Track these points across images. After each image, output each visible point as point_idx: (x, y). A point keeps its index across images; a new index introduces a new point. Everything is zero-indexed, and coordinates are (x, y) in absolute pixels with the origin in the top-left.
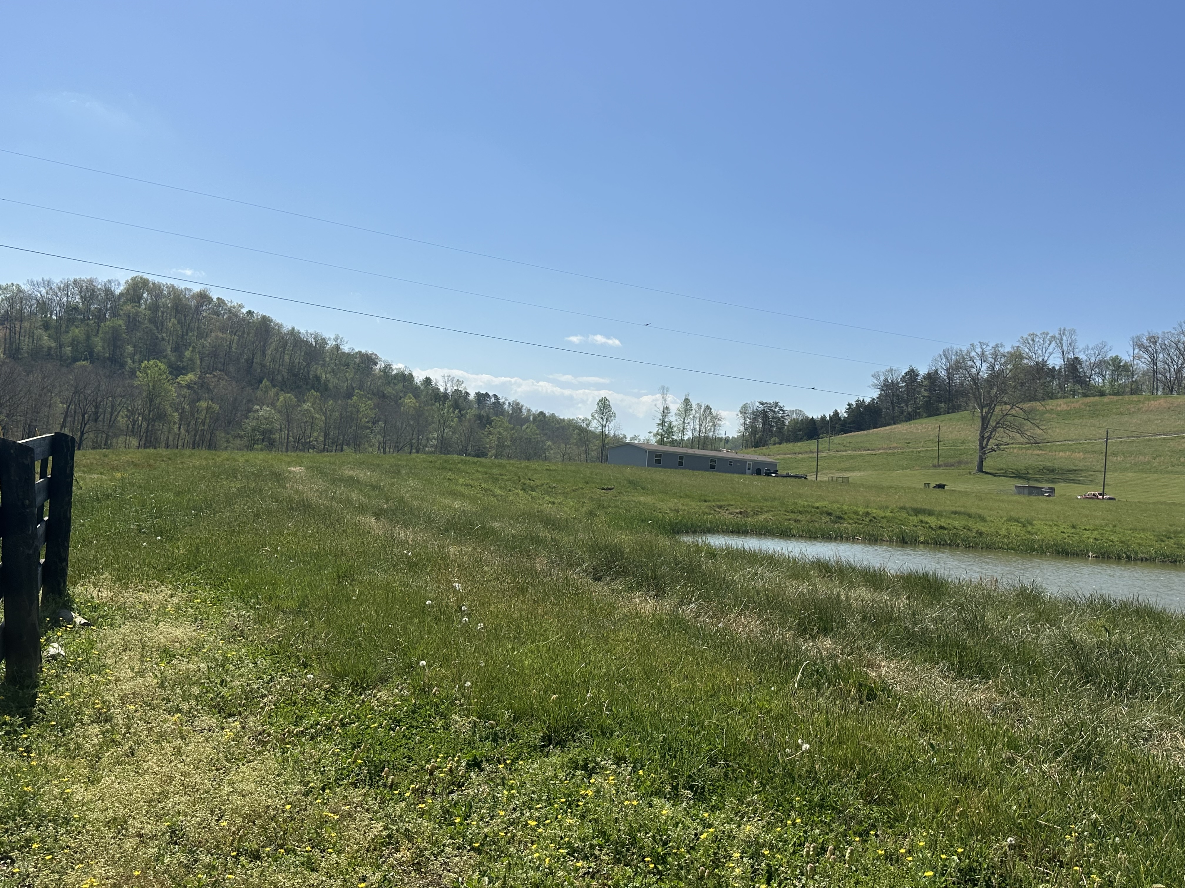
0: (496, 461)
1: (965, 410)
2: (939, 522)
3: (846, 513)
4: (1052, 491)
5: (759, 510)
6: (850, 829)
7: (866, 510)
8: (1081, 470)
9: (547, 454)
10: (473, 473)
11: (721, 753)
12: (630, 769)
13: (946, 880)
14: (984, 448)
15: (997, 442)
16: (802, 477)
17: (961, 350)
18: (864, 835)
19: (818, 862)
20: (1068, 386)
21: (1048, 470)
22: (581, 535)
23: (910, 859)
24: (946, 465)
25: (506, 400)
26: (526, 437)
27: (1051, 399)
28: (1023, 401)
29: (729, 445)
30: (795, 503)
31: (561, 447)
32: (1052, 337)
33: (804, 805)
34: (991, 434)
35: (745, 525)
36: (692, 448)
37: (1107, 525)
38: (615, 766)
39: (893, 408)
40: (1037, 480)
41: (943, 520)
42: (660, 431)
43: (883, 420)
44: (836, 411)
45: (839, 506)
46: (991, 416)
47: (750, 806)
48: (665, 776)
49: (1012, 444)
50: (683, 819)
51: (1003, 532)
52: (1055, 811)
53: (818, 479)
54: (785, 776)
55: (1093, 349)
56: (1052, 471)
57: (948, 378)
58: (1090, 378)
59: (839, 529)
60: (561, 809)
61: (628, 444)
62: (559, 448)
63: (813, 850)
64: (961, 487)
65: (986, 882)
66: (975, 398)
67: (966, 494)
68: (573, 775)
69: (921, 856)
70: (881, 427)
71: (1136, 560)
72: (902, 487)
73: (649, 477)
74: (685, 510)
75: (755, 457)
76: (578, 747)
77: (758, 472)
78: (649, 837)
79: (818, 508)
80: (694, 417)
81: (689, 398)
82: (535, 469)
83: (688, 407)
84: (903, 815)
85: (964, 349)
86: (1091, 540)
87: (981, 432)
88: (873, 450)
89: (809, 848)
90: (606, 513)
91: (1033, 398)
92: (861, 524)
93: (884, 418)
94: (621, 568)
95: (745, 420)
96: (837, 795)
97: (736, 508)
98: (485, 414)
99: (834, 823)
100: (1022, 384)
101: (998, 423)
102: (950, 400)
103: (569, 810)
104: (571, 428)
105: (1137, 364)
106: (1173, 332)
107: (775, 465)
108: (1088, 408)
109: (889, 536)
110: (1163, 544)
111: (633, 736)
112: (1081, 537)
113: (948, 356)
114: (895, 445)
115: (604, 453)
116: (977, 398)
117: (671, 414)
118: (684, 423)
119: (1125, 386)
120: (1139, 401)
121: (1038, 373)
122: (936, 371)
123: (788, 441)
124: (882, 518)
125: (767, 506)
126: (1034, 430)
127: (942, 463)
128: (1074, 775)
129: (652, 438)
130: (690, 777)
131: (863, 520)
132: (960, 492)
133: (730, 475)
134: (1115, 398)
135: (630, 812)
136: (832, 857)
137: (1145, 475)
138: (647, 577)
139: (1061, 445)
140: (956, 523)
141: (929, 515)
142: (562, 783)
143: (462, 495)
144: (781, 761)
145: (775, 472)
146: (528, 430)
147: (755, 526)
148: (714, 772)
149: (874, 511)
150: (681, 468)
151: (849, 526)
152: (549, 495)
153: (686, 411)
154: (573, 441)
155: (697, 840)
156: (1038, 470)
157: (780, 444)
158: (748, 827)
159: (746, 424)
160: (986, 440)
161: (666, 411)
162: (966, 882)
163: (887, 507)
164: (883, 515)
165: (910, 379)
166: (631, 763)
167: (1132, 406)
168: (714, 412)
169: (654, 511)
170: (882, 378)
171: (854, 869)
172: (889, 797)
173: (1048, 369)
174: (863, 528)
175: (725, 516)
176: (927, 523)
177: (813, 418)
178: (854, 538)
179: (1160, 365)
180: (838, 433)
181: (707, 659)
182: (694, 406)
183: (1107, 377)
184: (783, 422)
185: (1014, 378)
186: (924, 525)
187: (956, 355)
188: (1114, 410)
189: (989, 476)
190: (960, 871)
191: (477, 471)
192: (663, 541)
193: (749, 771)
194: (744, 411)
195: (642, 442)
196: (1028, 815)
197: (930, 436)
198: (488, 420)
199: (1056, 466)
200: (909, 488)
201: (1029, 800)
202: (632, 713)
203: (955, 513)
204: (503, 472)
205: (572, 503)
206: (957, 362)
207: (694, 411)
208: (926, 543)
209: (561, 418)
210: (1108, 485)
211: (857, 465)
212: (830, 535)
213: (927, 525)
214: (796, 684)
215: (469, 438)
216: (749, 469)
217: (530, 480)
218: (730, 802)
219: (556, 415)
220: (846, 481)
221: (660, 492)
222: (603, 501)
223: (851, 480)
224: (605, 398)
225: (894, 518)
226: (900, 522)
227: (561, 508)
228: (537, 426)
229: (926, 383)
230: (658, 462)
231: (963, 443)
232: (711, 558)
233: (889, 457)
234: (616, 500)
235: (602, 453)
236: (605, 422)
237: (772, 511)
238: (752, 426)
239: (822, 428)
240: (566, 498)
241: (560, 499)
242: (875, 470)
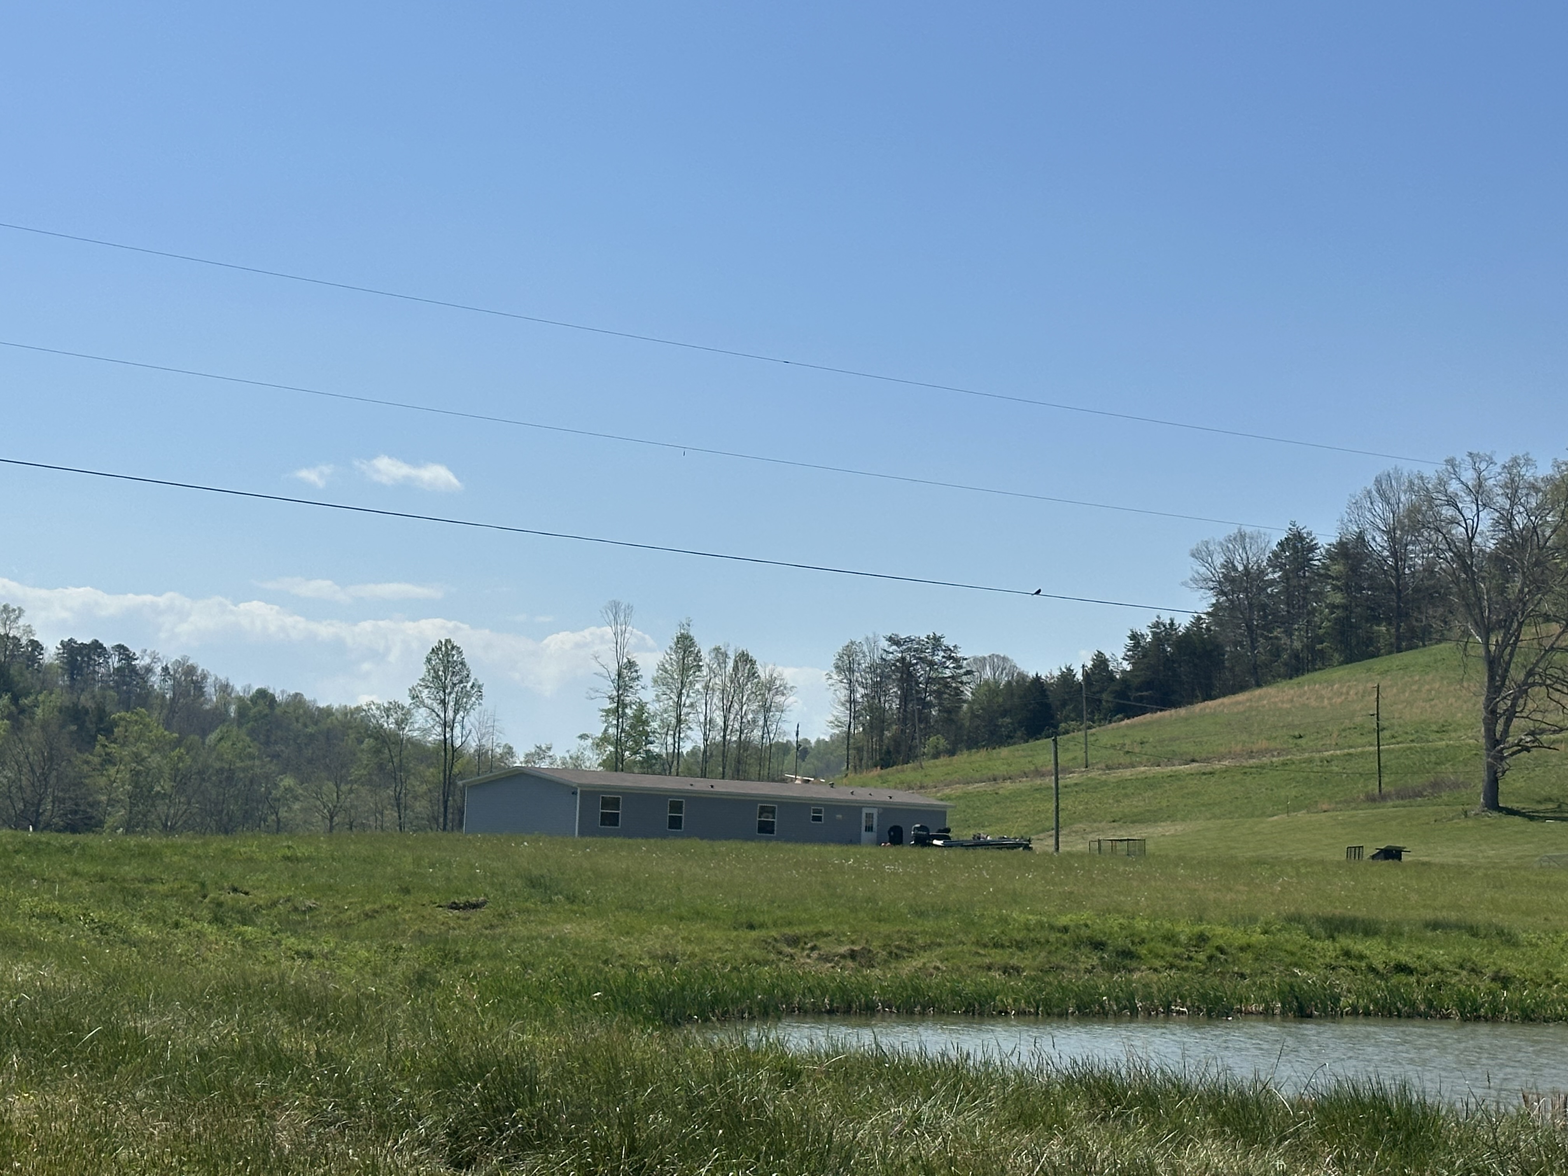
0: (132, 841)
1: (1442, 639)
2: (1393, 953)
3: (1143, 941)
5: (904, 944)
7: (1197, 929)
9: (283, 813)
10: (62, 881)
14: (1497, 742)
15: (1531, 724)
16: (1018, 845)
17: (1422, 477)
22: (403, 1041)
24: (1402, 795)
25: (155, 658)
26: (217, 765)
29: (810, 763)
30: (1004, 920)
31: (325, 789)
34: (1514, 705)
35: (866, 989)
36: (704, 775)
39: (1253, 641)
41: (1404, 947)
42: (612, 731)
44: (1100, 655)
45: (1124, 921)
46: (1511, 655)
53: (1062, 849)
57: (1394, 554)
59: (1126, 986)
61: (520, 775)
62: (318, 794)
64: (1444, 853)
66: (1467, 606)
67: (1461, 872)
70: (1224, 695)
72: (1289, 862)
73: (586, 864)
74: (693, 955)
75: (884, 795)
77: (896, 837)
79: (1065, 929)
80: (706, 687)
81: (692, 634)
82: (251, 859)
83: (689, 660)
85: (1431, 473)
87: (1490, 700)
88: (1207, 760)
90: (466, 976)
92: (1186, 969)
93: (1232, 670)
94: (530, 1125)
95: (852, 691)
97: (840, 943)
98: (90, 705)
101: (1530, 673)
102: (1402, 615)
104: (353, 734)
107: (940, 814)
109: (1262, 1000)
113: (1389, 493)
114: (1263, 744)
115: (451, 802)
116: (1473, 605)
117: (642, 682)
118: (679, 705)
122: (1361, 537)
123: (973, 744)
124: (1242, 949)
125: (924, 933)
127: (1391, 789)
129: (588, 753)
131: (1190, 958)
132: (1442, 866)
133: (816, 848)
140: (1440, 955)
141: (1367, 934)
143: (35, 945)
145: (944, 834)
146: (224, 746)
147: (893, 992)
149: (1219, 930)
150: (676, 835)
151: (1154, 977)
152: (295, 933)
153: (684, 670)
154: (356, 772)
157: (952, 753)
159: (856, 702)
160: (1501, 721)
161: (626, 675)
163: (1253, 919)
164: (1243, 940)
165: (1294, 559)
168: (763, 673)
169: (606, 962)
170: (1219, 560)
174: (1190, 980)
175: (811, 967)
176: (1361, 957)
177: (1038, 678)
178: (1168, 1011)
180: (1109, 716)
182: (706, 658)
184: (958, 692)
186: (1353, 963)
187: (1411, 489)
189: (1518, 819)
191: (75, 873)
192: (646, 1044)
194: (847, 665)
195: (559, 764)
197: (1353, 714)
198: (101, 719)
200: (1308, 862)
203: (1435, 925)
204: (154, 872)
205: (363, 954)
206: (1413, 510)
207: (705, 671)
209: (322, 705)
211: (1164, 804)
213: (1363, 964)
215: (45, 777)
216: (869, 829)
217: (235, 890)
219: (308, 697)
220: (1138, 848)
221: (621, 907)
222: (455, 942)
223: (1150, 847)
224: (448, 641)
225: (1272, 947)
226: (1288, 960)
227: (330, 968)
228: (249, 734)
229: (1337, 568)
230: (610, 820)
231: (1442, 730)
232: (785, 1086)
233: (1249, 779)
234: (493, 938)
235: (446, 802)
236: (450, 714)
237: (940, 945)
238: (870, 706)
239: (1064, 704)
240: (347, 938)
241: (327, 943)
242: (1215, 817)
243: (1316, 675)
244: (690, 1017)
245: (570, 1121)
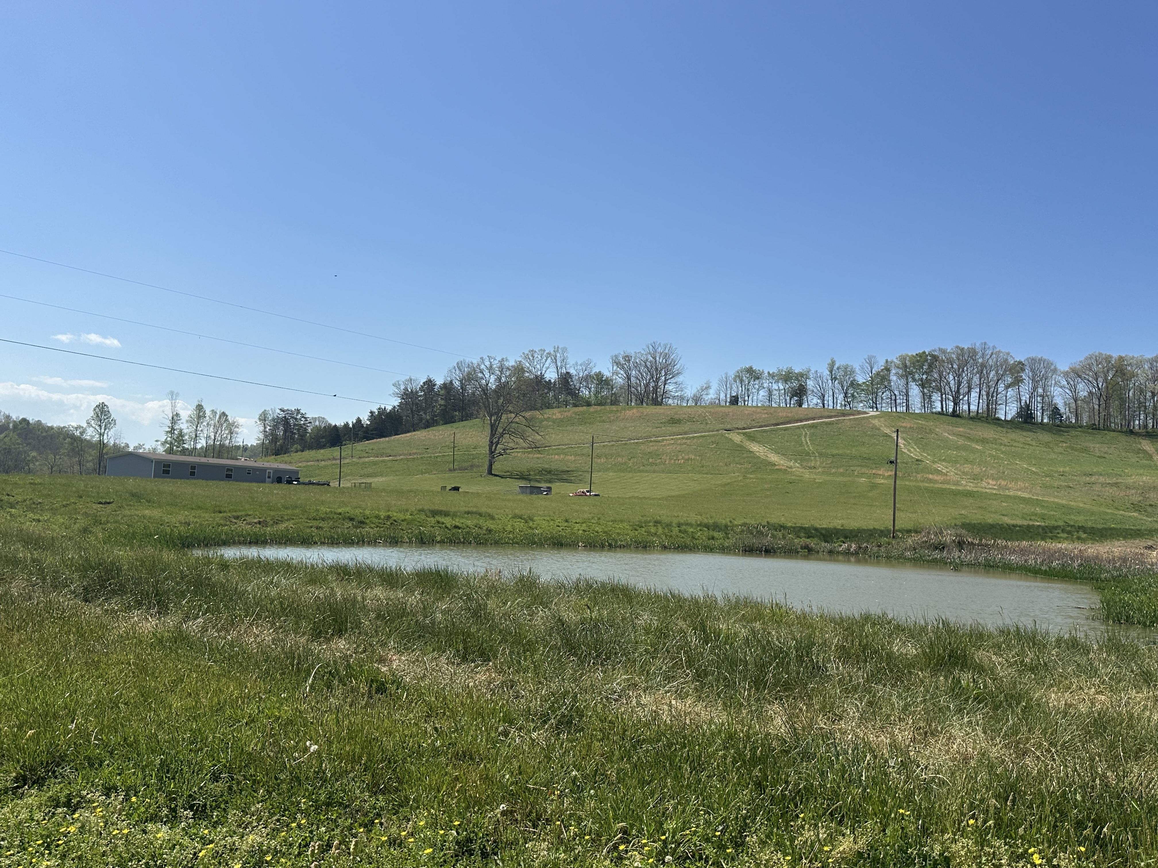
1: (477, 418)
2: (454, 522)
3: (368, 518)
4: (549, 489)
5: (280, 519)
6: (356, 822)
7: (388, 514)
8: (573, 471)
9: (31, 466)
11: (226, 767)
12: (121, 798)
13: (445, 855)
14: (493, 452)
15: (503, 447)
16: (325, 484)
17: (472, 363)
18: (369, 826)
19: (323, 859)
20: (562, 397)
21: (546, 471)
22: (70, 554)
23: (412, 840)
24: (460, 469)
26: (4, 447)
27: (548, 408)
28: (525, 410)
29: (247, 453)
30: (318, 510)
31: (49, 457)
32: (548, 353)
33: (310, 806)
34: (498, 440)
35: (264, 535)
36: (205, 457)
37: (593, 518)
38: (104, 797)
39: (413, 416)
40: (537, 481)
41: (457, 520)
42: (169, 439)
43: (404, 427)
44: (359, 418)
45: (362, 511)
46: (499, 424)
47: (254, 816)
48: (161, 800)
49: (517, 448)
50: (181, 840)
51: (509, 528)
52: (542, 774)
53: (341, 486)
54: (292, 780)
55: (581, 365)
56: (550, 472)
57: (462, 388)
58: (579, 390)
59: (361, 533)
60: (37, 852)
61: (131, 454)
62: (46, 459)
63: (318, 849)
64: (473, 489)
65: (482, 850)
66: (485, 407)
67: (478, 495)
68: (53, 813)
69: (422, 836)
70: (402, 434)
71: (616, 547)
72: (421, 491)
73: (155, 488)
74: (197, 522)
75: (275, 465)
76: (60, 783)
77: (279, 480)
78: (142, 865)
79: (340, 514)
80: (208, 424)
81: (203, 404)
82: (16, 483)
83: (201, 414)
84: (407, 799)
85: (475, 362)
86: (581, 532)
87: (491, 438)
88: (395, 456)
89: (315, 845)
90: (104, 529)
91: (534, 408)
92: (383, 527)
93: (405, 425)
94: (117, 586)
95: (265, 428)
96: (344, 791)
97: (255, 518)
99: (340, 818)
100: (524, 395)
101: (504, 430)
102: (464, 409)
103: (47, 852)
104: (62, 437)
105: (616, 379)
106: (642, 352)
107: (297, 472)
108: (578, 417)
109: (409, 538)
110: (637, 533)
111: (127, 763)
112: (572, 529)
113: (461, 368)
114: (415, 451)
115: (102, 464)
116: (487, 407)
117: (181, 421)
118: (196, 430)
119: (607, 397)
120: (618, 411)
121: (537, 385)
122: (451, 382)
123: (311, 448)
124: (402, 521)
125: (287, 515)
126: (534, 436)
127: (457, 467)
128: (558, 739)
129: (159, 447)
130: (190, 796)
131: (384, 524)
132: (472, 493)
133: (247, 484)
134: (599, 408)
135: (120, 842)
136: (337, 851)
137: (622, 474)
138: (148, 594)
139: (557, 449)
140: (469, 523)
141: (445, 516)
142: (39, 824)
144: (288, 766)
145: (297, 480)
146: (7, 439)
147: (275, 535)
148: (218, 787)
149: (395, 514)
150: (193, 478)
151: (371, 530)
152: (33, 512)
153: (199, 417)
154: (62, 451)
155: (196, 859)
156: (538, 471)
157: (302, 451)
158: (251, 837)
159: (266, 432)
160: (494, 445)
161: (175, 418)
162: (463, 853)
163: (407, 511)
164: (403, 518)
165: (428, 388)
166: (123, 791)
167: (612, 415)
168: (229, 418)
169: (161, 525)
170: (402, 387)
171: (359, 859)
172: (394, 784)
173: (545, 382)
174: (384, 531)
175: (243, 527)
176: (443, 523)
177: (336, 425)
178: (375, 542)
179: (633, 379)
180: (361, 440)
181: (213, 674)
182: (208, 413)
183: (593, 389)
184: (306, 429)
185: (518, 389)
186: (441, 525)
187: (468, 367)
188: (598, 419)
189: (498, 478)
190: (458, 843)
192: (169, 556)
193: (254, 781)
194: (263, 418)
195: (147, 451)
196: (519, 782)
197: (446, 442)
199: (553, 468)
200: (427, 491)
201: (520, 767)
202: (125, 740)
203: (468, 513)
205: (62, 520)
206: (469, 373)
207: (207, 418)
208: (442, 542)
209: (49, 425)
210: (594, 483)
211: (379, 470)
212: (352, 540)
213: (444, 526)
214: (308, 688)
216: (269, 477)
217: (8, 495)
218: (233, 815)
219: (43, 422)
220: (368, 486)
221: (168, 505)
222: (100, 516)
223: (373, 485)
224: (103, 403)
225: (414, 520)
226: (419, 524)
227: (47, 525)
228: (18, 435)
229: (442, 392)
230: (166, 472)
231: (475, 448)
232: (223, 570)
233: (409, 463)
234: (116, 515)
235: (100, 464)
236: (103, 431)
237: (293, 519)
238: (272, 433)
239: (345, 435)
240: (55, 514)
241: (46, 516)
242: (397, 475)
243: (434, 428)
244: (194, 545)
245: (133, 584)
